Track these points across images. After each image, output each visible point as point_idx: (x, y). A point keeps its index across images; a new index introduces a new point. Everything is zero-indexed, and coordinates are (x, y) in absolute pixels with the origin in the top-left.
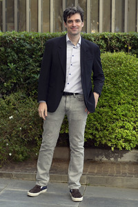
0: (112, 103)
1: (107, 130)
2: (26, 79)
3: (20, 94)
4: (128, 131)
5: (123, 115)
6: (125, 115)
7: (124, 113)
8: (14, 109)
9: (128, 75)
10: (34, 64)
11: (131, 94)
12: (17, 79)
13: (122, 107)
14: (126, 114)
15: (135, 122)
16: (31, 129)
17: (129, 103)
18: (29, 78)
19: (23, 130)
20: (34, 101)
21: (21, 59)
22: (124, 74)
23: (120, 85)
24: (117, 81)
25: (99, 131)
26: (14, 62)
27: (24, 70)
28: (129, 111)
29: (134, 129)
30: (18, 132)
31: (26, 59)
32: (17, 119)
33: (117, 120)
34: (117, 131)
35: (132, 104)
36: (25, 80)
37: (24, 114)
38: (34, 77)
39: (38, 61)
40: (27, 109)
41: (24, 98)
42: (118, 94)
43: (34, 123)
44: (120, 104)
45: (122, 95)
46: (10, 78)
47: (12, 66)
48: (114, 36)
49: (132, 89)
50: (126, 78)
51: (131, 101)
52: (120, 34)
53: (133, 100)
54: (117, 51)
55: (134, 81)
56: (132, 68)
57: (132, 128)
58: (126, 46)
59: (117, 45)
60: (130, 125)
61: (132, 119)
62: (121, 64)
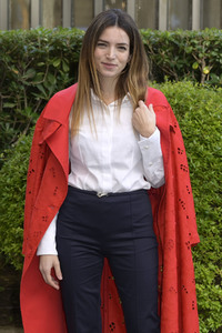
4: (201, 287)
9: (202, 141)
11: (207, 191)
17: (204, 214)
29: (218, 280)
35: (211, 217)
48: (165, 39)
49: (210, 178)
50: (195, 149)
51: (208, 209)
52: (182, 33)
53: (214, 205)
54: (172, 79)
55: (216, 155)
56: (210, 123)
57: (210, 280)
58: (195, 66)
59: (173, 63)
60: (207, 271)
61: (212, 256)
62: (182, 113)
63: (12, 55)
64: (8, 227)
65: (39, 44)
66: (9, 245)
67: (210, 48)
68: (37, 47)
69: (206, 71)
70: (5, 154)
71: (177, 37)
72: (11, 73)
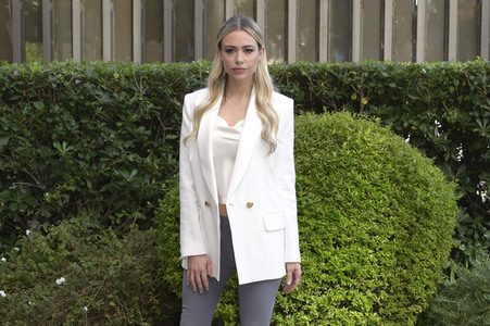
0: (319, 243)
1: (307, 312)
2: (101, 181)
3: (85, 220)
4: (359, 315)
5: (346, 273)
6: (352, 274)
7: (348, 267)
8: (71, 258)
9: (360, 171)
10: (119, 144)
11: (365, 220)
12: (77, 183)
13: (344, 253)
14: (354, 271)
15: (376, 291)
16: (112, 311)
17: (361, 242)
18: (108, 180)
19: (92, 311)
20: (120, 237)
21: (88, 132)
22: (348, 168)
23: (339, 196)
24: (331, 187)
25: (284, 315)
26: (69, 138)
27: (96, 160)
28: (363, 263)
29: (376, 308)
30: (80, 316)
31: (98, 132)
32: (77, 284)
33: (332, 285)
34: (330, 315)
35: (369, 245)
36: (98, 186)
37: (96, 272)
38: (120, 178)
39: (132, 137)
40: (103, 259)
41: (96, 230)
42: (334, 220)
43: (120, 294)
44: (337, 244)
45: (345, 222)
46: (61, 180)
47: (64, 149)
48: (324, 70)
49: (368, 207)
50: (353, 178)
51: (366, 237)
52: (341, 65)
54: (331, 109)
56: (368, 153)
57: (368, 307)
58: (354, 97)
59: (331, 94)
60: (365, 299)
61: (370, 283)
62: (340, 143)
63: (174, 88)
64: (169, 256)
65: (200, 76)
66: (171, 273)
67: (368, 80)
68: (199, 79)
69: (364, 101)
70: (167, 185)
71: (336, 69)
72: (174, 104)
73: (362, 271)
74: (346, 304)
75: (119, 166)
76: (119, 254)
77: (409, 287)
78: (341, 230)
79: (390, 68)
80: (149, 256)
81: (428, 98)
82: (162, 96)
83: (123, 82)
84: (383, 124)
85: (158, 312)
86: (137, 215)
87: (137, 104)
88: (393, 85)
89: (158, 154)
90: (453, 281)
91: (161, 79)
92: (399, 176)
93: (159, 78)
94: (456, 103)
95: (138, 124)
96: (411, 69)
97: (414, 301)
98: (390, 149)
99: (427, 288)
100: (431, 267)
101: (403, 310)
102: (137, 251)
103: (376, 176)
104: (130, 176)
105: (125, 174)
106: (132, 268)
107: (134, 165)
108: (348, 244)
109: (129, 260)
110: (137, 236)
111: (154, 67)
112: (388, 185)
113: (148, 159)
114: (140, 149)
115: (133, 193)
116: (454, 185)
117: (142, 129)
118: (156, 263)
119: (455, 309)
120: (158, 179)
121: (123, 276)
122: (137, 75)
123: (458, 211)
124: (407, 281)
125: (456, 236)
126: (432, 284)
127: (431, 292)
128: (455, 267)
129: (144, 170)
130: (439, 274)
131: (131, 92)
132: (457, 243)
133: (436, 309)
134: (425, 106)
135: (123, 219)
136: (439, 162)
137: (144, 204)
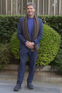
4: (44, 58)
7: (43, 50)
9: (45, 34)
10: (4, 29)
11: (46, 42)
15: (47, 54)
16: (2, 57)
18: (2, 35)
20: (4, 45)
28: (45, 49)
29: (47, 57)
34: (40, 58)
38: (4, 35)
39: (6, 28)
43: (4, 54)
44: (41, 46)
45: (42, 42)
49: (46, 40)
51: (46, 45)
52: (41, 16)
53: (47, 44)
55: (47, 36)
56: (46, 30)
58: (43, 21)
61: (46, 52)
63: (13, 19)
64: (12, 48)
65: (18, 17)
66: (13, 51)
67: (46, 18)
69: (45, 22)
70: (12, 36)
71: (40, 16)
72: (13, 22)
73: (45, 50)
74: (42, 56)
75: (4, 32)
76: (4, 47)
77: (53, 53)
78: (42, 44)
79: (50, 16)
80: (9, 48)
81: (56, 21)
82: (11, 21)
83: (4, 18)
84: (49, 26)
85: (10, 57)
86: (7, 41)
87: (7, 22)
88: (50, 19)
89: (10, 30)
90: (60, 52)
91: (11, 18)
92: (51, 34)
93: (10, 18)
94: (61, 22)
95: (7, 25)
96: (53, 17)
97: (54, 55)
98: (50, 30)
99: (56, 53)
100: (56, 50)
101: (52, 57)
102: (7, 47)
103: (47, 34)
104: (6, 34)
105: (5, 34)
106: (6, 50)
107: (6, 32)
108: (43, 46)
109: (6, 48)
110: (7, 44)
111: (10, 16)
112: (49, 36)
113: (9, 31)
114: (7, 30)
115: (6, 37)
116: (60, 36)
117: (8, 26)
118: (10, 49)
119: (60, 57)
120: (10, 35)
121: (4, 51)
122: (7, 17)
123: (61, 40)
124: (53, 52)
125: (61, 45)
126: (57, 53)
127: (56, 54)
128: (61, 50)
129: (8, 33)
130: (58, 51)
131: (6, 20)
132: (61, 46)
133: (57, 57)
134: (55, 23)
135: (4, 42)
136: (58, 32)
137: (8, 39)
